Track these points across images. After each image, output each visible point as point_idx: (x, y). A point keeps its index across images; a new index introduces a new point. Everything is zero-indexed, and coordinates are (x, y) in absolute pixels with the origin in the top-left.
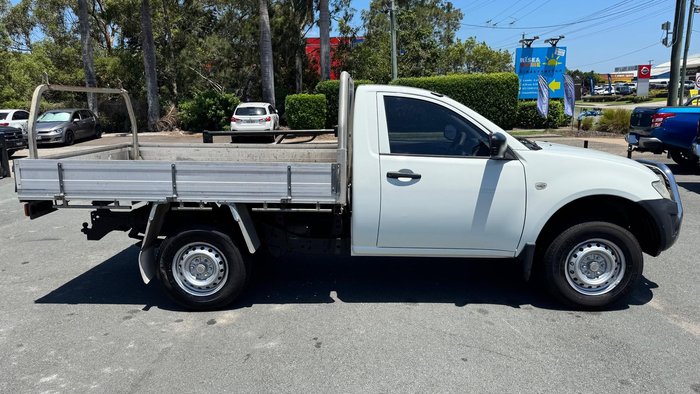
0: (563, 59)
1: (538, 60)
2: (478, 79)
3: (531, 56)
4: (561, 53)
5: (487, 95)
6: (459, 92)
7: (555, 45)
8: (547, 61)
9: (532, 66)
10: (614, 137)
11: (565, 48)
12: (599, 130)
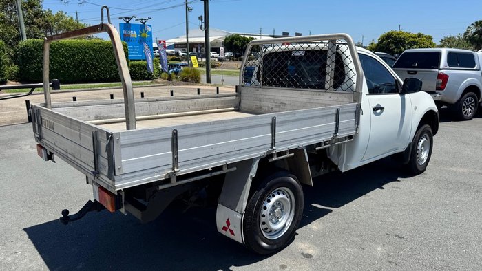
0: (150, 33)
1: (135, 33)
2: (99, 44)
3: (130, 30)
4: (148, 29)
5: (108, 56)
6: (86, 53)
7: (144, 23)
8: (141, 34)
9: (131, 36)
10: (192, 85)
11: (150, 26)
12: (182, 80)
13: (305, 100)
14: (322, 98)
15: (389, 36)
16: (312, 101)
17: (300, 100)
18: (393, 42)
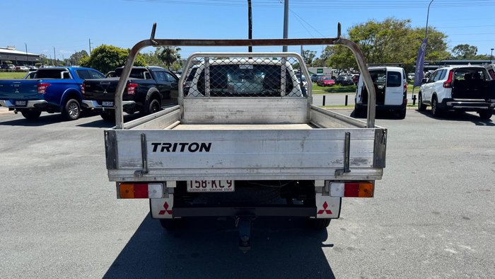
13: (264, 107)
14: (280, 103)
15: (102, 50)
16: (271, 106)
17: (258, 106)
18: (107, 57)
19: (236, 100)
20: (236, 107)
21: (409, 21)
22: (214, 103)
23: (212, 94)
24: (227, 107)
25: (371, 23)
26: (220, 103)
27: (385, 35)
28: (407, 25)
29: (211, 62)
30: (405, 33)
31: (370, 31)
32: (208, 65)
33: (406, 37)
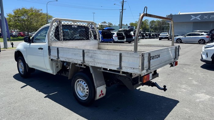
19: (75, 42)
20: (74, 45)
21: (41, 10)
22: (66, 44)
23: (64, 40)
24: (71, 45)
25: (24, 9)
26: (68, 44)
27: (32, 15)
28: (41, 12)
29: (63, 23)
30: (40, 15)
31: (24, 12)
32: (61, 25)
33: (41, 16)
